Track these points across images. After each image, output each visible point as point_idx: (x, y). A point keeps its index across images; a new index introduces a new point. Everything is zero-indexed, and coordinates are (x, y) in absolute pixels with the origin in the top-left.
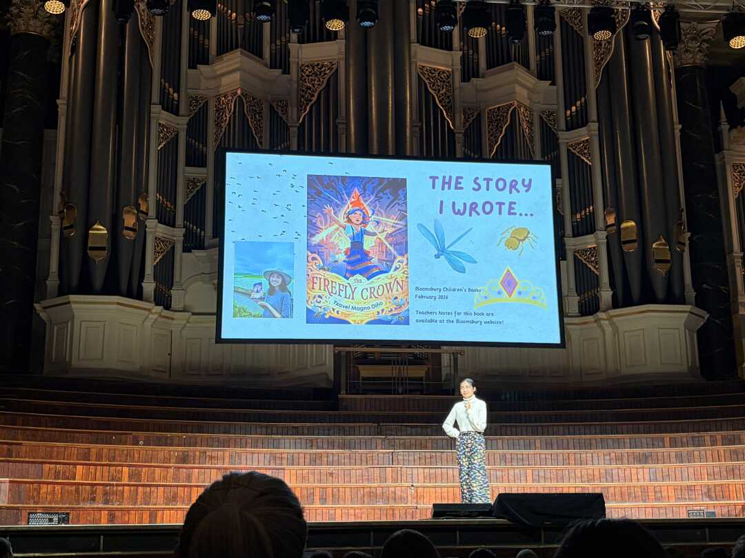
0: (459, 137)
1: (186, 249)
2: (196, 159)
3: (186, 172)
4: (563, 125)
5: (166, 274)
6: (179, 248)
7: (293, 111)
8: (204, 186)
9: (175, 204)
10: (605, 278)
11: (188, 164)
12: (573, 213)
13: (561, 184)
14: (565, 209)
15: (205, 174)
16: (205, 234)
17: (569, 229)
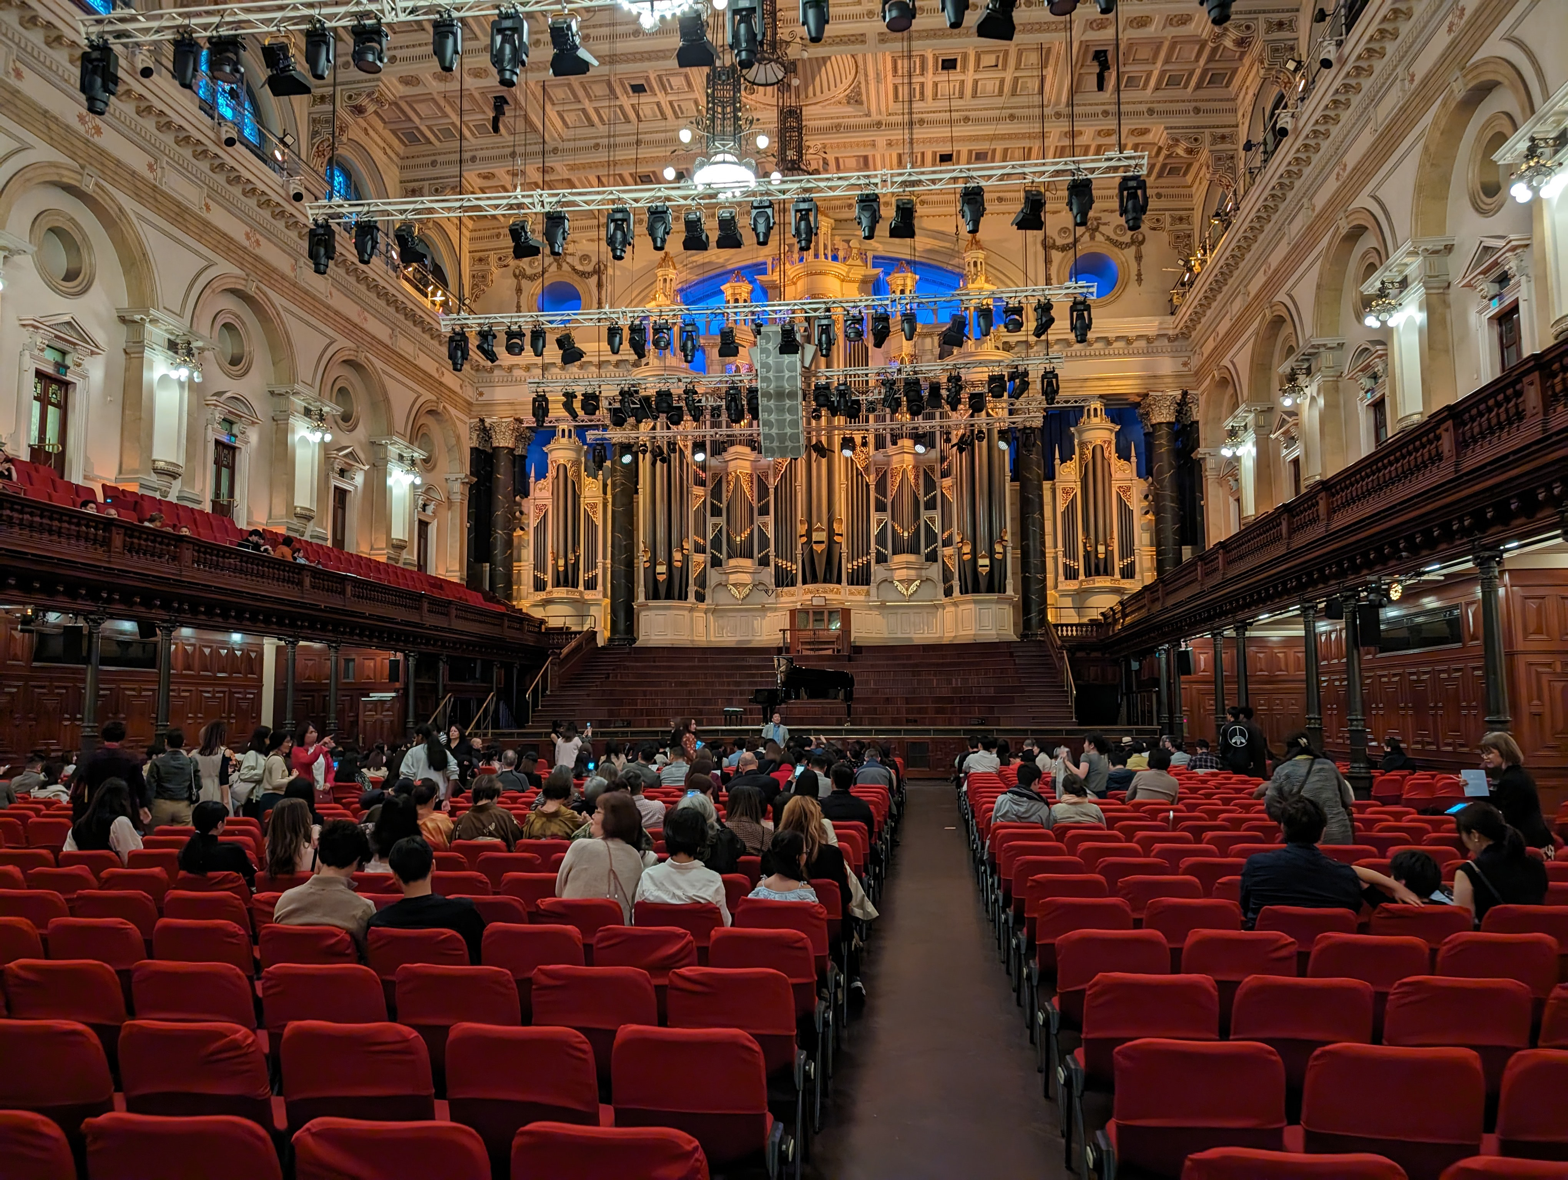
0: (872, 488)
1: (712, 566)
2: (716, 512)
3: (711, 521)
4: (938, 474)
5: (702, 581)
6: (709, 566)
7: (771, 480)
8: (721, 529)
9: (705, 539)
10: (957, 576)
11: (712, 515)
12: (943, 532)
13: (937, 514)
14: (937, 529)
15: (722, 521)
16: (723, 556)
17: (939, 542)
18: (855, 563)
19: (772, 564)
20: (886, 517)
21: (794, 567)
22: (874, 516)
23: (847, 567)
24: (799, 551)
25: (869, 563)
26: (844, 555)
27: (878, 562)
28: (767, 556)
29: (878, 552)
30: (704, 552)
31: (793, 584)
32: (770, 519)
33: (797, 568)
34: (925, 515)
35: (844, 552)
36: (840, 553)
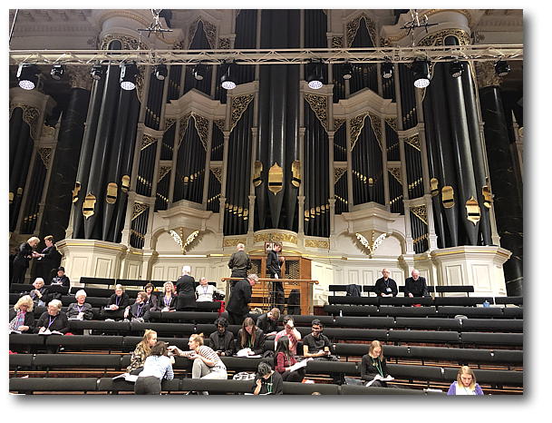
0: (331, 138)
1: (156, 210)
2: (167, 155)
3: (160, 163)
4: (401, 127)
5: (141, 225)
6: (152, 209)
7: (227, 126)
8: (170, 172)
10: (432, 227)
11: (162, 159)
12: (409, 183)
13: (401, 164)
14: (403, 181)
15: (171, 164)
16: (169, 200)
17: (406, 194)
18: (313, 212)
19: (222, 210)
20: (346, 165)
21: (246, 214)
22: (334, 165)
23: (304, 215)
24: (252, 198)
25: (327, 213)
26: (301, 203)
27: (338, 212)
28: (217, 202)
29: (338, 203)
30: (149, 195)
31: (244, 232)
32: (223, 164)
33: (249, 215)
34: (388, 165)
35: (301, 199)
36: (298, 200)
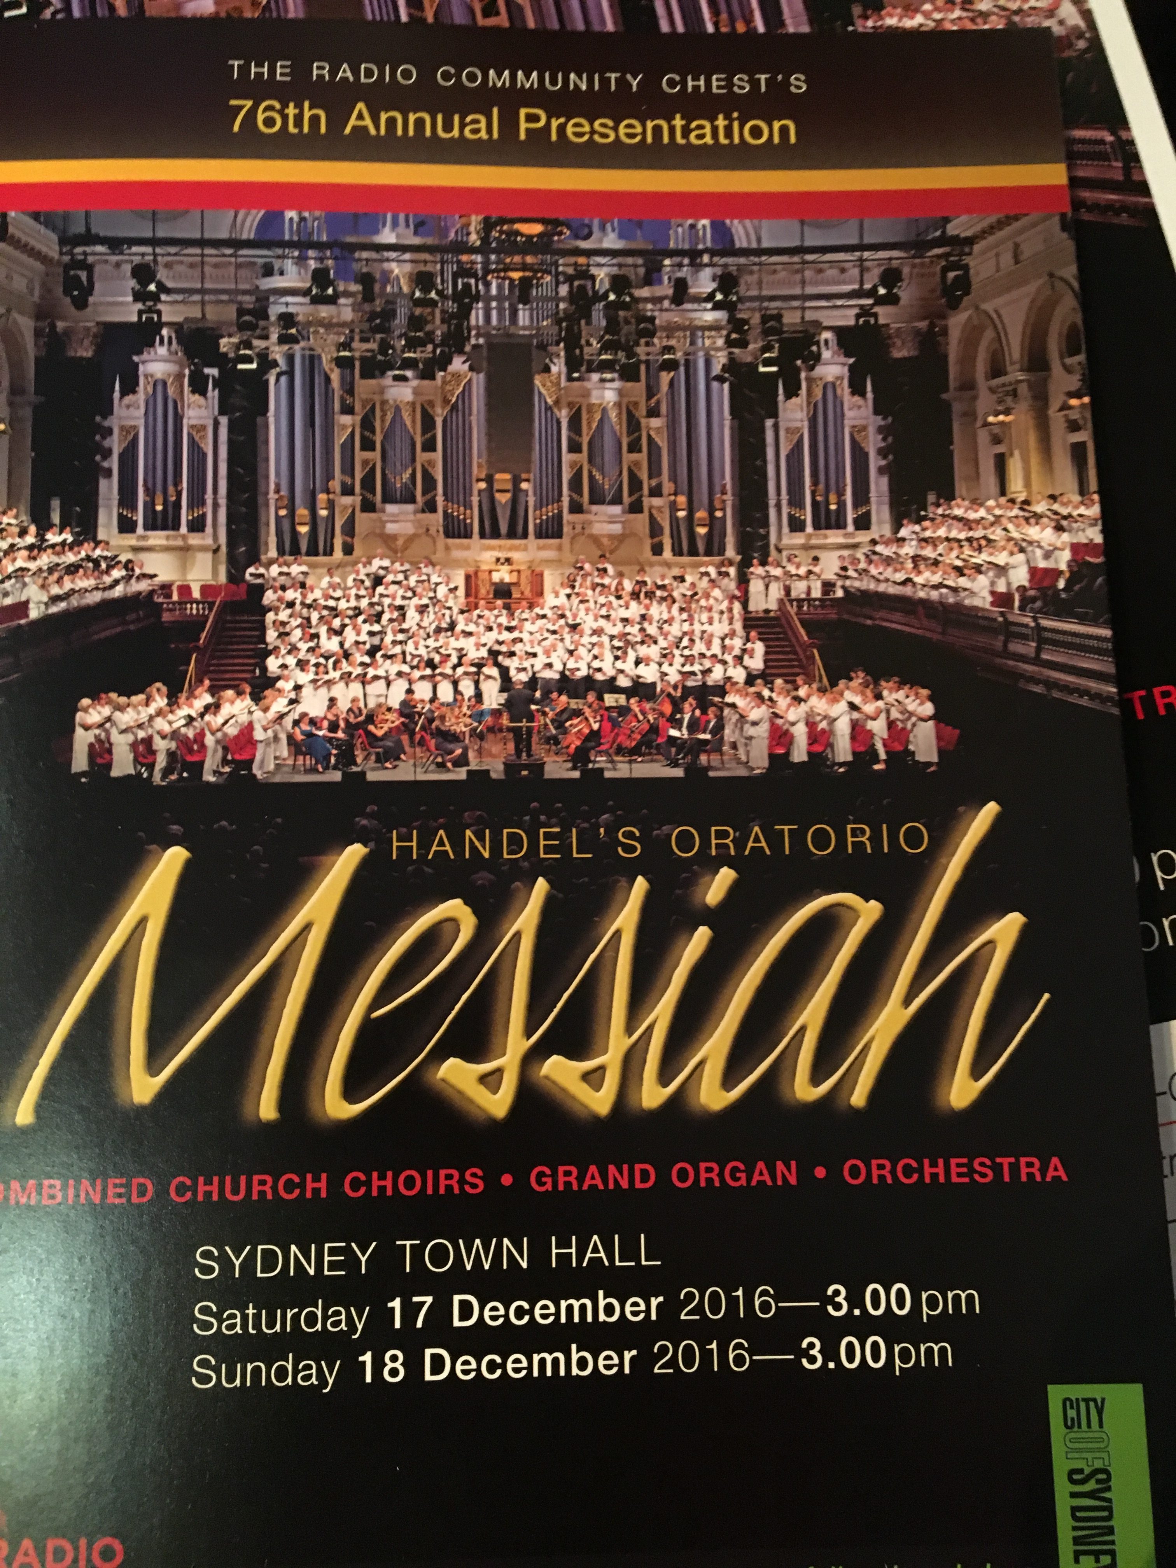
0: (564, 424)
1: (363, 511)
2: (367, 445)
4: (644, 413)
5: (349, 530)
6: (358, 511)
7: (439, 410)
8: (374, 465)
10: (668, 532)
11: (363, 449)
12: (650, 480)
13: (642, 457)
14: (644, 475)
15: (375, 456)
16: (377, 501)
17: (646, 491)
18: (544, 512)
19: (440, 510)
20: (582, 459)
21: (468, 516)
22: (567, 457)
23: (534, 517)
24: (475, 500)
25: (560, 512)
26: (531, 504)
27: (571, 512)
28: (433, 501)
29: (572, 501)
30: (353, 494)
31: (468, 535)
32: (438, 456)
33: (472, 518)
34: (628, 459)
35: (531, 500)
36: (527, 502)
